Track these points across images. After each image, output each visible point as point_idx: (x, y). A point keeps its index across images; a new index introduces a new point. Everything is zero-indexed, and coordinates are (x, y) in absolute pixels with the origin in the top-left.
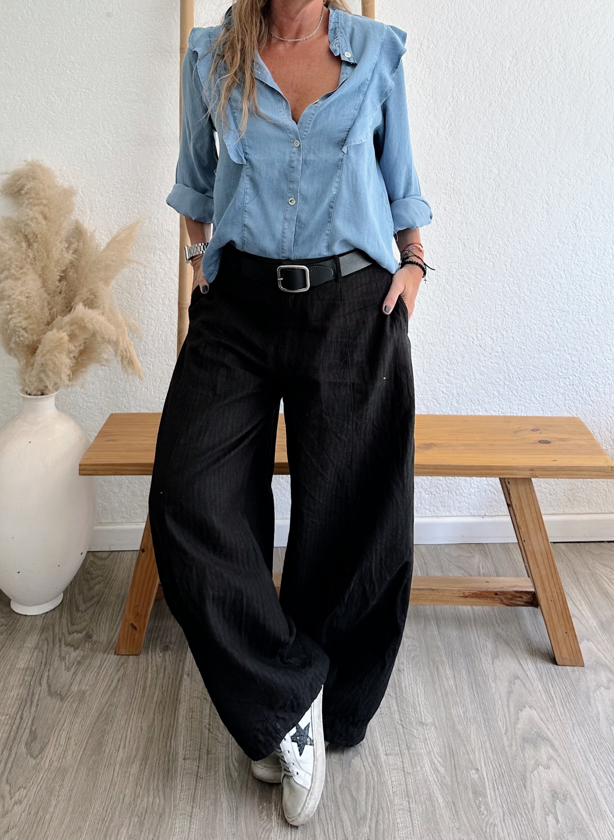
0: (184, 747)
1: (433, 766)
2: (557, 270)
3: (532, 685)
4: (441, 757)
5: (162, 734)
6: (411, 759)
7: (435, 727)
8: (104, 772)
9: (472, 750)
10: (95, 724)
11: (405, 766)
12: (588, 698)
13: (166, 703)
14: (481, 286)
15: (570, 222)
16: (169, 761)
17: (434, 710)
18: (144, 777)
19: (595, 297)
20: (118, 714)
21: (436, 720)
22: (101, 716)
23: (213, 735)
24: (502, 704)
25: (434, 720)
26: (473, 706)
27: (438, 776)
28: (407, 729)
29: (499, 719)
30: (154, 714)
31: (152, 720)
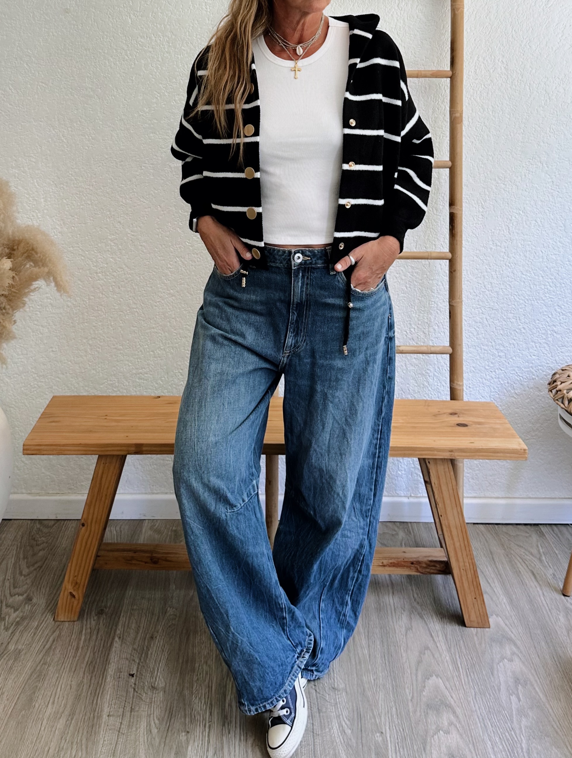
0: (109, 704)
1: (341, 728)
2: (489, 270)
3: (441, 655)
4: (349, 720)
5: (90, 692)
6: (321, 722)
7: (346, 692)
8: (32, 726)
9: (379, 714)
10: (27, 681)
11: (315, 727)
12: (492, 669)
13: (96, 663)
14: (416, 284)
15: (503, 226)
16: (94, 717)
17: (347, 676)
18: (69, 732)
19: (524, 297)
20: (50, 673)
21: (348, 686)
22: (33, 674)
23: (138, 694)
24: (411, 673)
25: (346, 686)
26: (383, 674)
27: (345, 738)
28: (319, 693)
29: (406, 686)
30: (84, 673)
31: (81, 679)
